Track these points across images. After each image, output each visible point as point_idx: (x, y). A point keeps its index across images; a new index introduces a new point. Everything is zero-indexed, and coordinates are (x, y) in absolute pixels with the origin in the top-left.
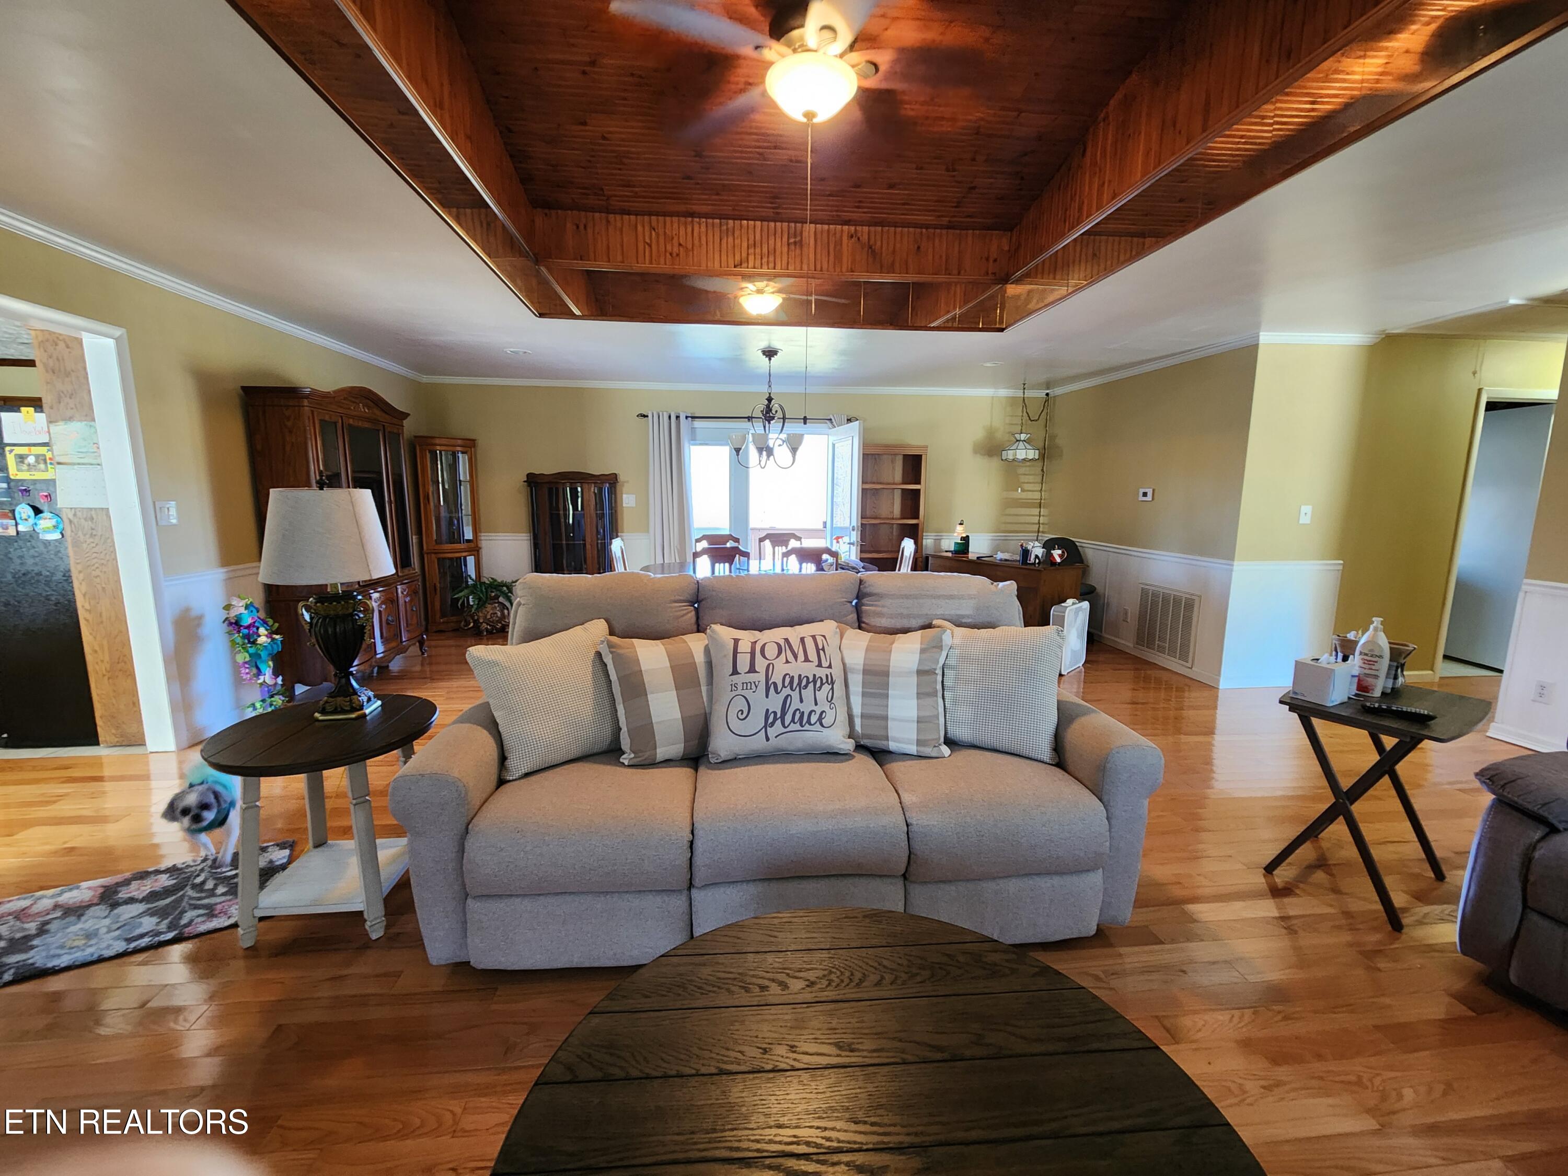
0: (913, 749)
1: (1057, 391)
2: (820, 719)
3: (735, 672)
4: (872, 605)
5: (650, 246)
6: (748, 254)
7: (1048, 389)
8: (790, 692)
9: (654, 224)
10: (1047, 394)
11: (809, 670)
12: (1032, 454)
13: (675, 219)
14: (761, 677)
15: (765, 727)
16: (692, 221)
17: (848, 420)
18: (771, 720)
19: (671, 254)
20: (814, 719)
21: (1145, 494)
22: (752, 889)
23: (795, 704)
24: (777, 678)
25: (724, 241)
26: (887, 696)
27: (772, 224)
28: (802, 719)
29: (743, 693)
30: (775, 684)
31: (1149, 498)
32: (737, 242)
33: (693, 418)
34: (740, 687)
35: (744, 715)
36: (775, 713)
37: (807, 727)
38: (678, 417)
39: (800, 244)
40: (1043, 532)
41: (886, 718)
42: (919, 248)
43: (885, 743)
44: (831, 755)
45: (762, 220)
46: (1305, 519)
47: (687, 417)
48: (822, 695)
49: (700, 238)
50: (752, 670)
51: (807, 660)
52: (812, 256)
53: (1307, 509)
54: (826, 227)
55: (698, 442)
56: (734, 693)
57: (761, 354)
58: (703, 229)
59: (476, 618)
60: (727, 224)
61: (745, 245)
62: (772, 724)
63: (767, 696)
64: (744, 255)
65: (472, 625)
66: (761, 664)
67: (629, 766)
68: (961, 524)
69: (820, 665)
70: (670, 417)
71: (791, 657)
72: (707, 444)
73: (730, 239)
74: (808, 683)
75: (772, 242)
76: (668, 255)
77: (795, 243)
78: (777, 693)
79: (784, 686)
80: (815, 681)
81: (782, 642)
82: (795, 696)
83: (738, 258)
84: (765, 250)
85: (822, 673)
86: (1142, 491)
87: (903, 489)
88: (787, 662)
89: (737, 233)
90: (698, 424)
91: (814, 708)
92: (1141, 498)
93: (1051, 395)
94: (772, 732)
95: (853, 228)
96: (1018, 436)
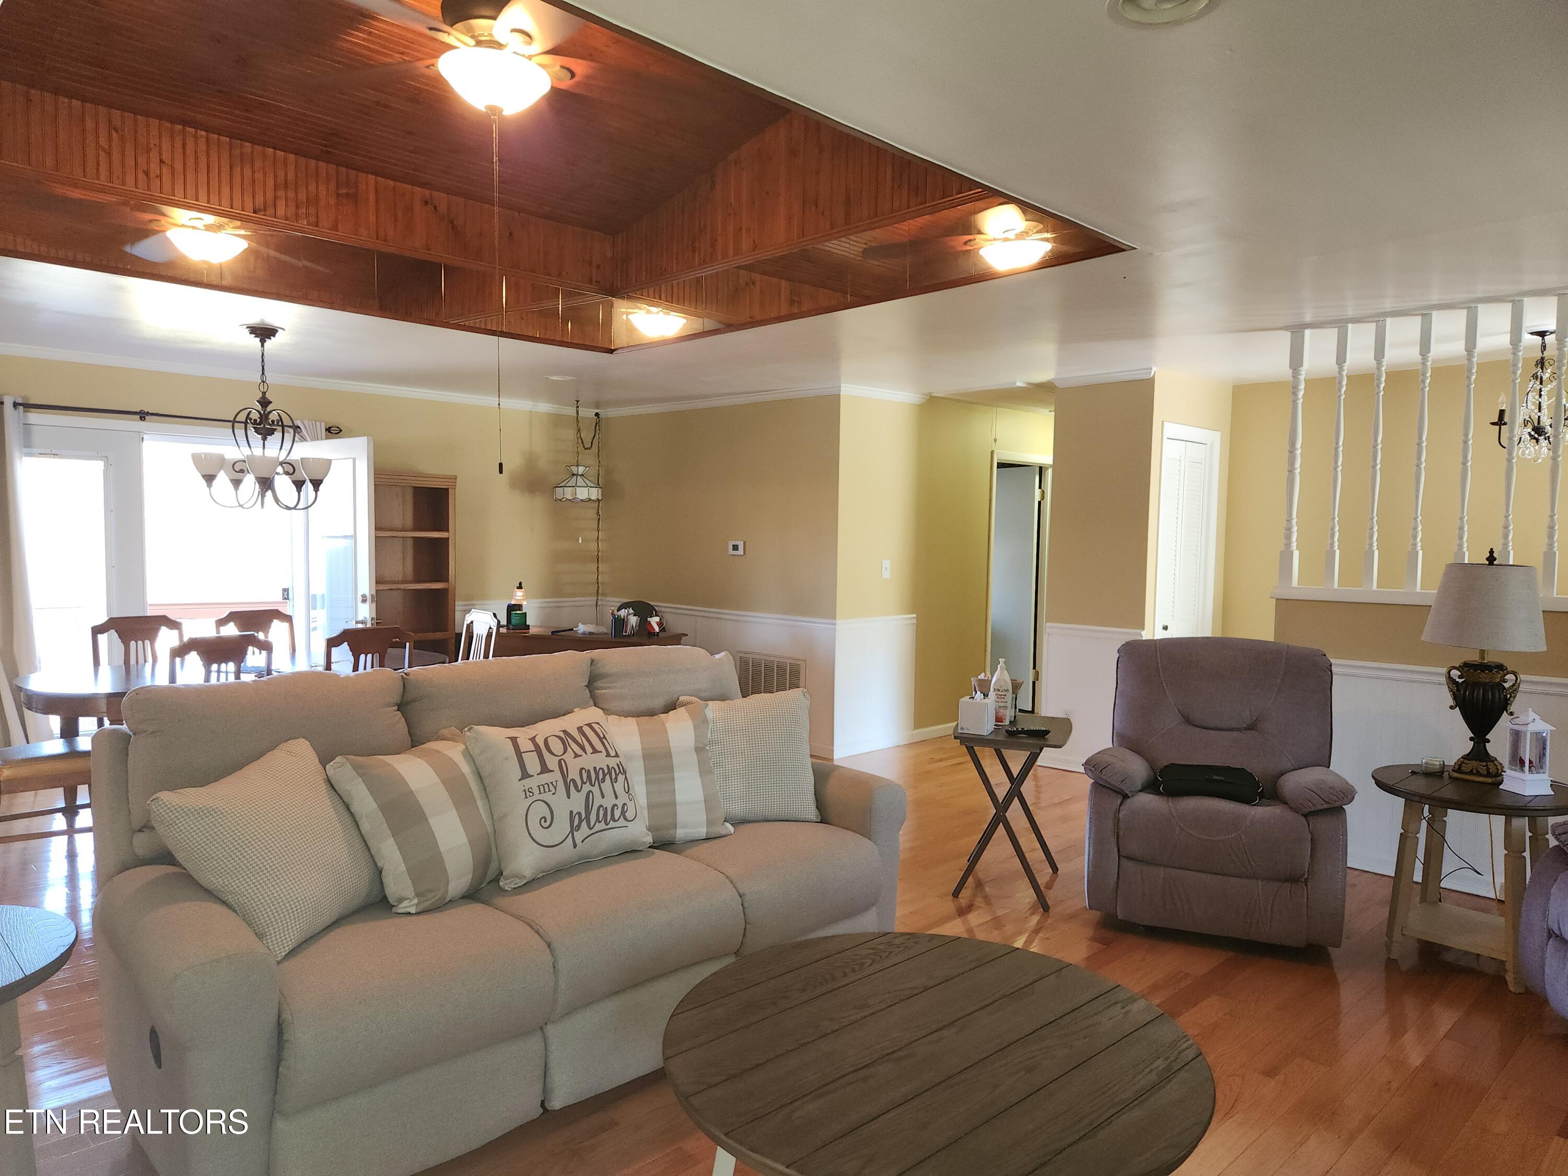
0: (702, 831)
1: (610, 412)
2: (623, 813)
3: (525, 775)
4: (609, 688)
5: (109, 154)
6: (276, 198)
7: (598, 407)
8: (591, 788)
9: (117, 122)
10: (597, 415)
11: (601, 761)
12: (595, 494)
13: (154, 122)
14: (556, 776)
15: (572, 832)
16: (184, 132)
17: (328, 430)
18: (576, 823)
19: (147, 173)
20: (617, 813)
21: (735, 548)
23: (598, 801)
24: (573, 774)
25: (237, 170)
26: (673, 779)
27: (313, 163)
28: (607, 816)
29: (541, 797)
30: (573, 780)
31: (741, 552)
32: (259, 176)
33: (26, 406)
34: (536, 791)
35: (547, 822)
36: (579, 814)
37: (612, 824)
39: (354, 197)
41: (673, 804)
42: (511, 234)
43: (672, 832)
44: (630, 852)
45: (297, 153)
46: (886, 575)
47: (16, 406)
48: (619, 786)
49: (196, 158)
50: (545, 769)
51: (595, 751)
52: (372, 219)
53: (889, 563)
54: (391, 183)
56: (530, 800)
57: (247, 331)
58: (202, 146)
60: (242, 147)
61: (270, 183)
62: (579, 827)
63: (569, 797)
64: (270, 195)
66: (552, 762)
67: (417, 914)
68: (522, 587)
69: (608, 755)
71: (578, 751)
73: (248, 172)
74: (604, 775)
75: (312, 187)
76: (141, 176)
77: (347, 195)
78: (579, 791)
79: (583, 783)
80: (610, 773)
81: (562, 734)
82: (596, 790)
83: (260, 200)
84: (303, 196)
85: (613, 762)
86: (731, 544)
87: (414, 538)
88: (576, 756)
89: (258, 164)
90: (36, 416)
91: (616, 802)
92: (731, 552)
93: (602, 415)
94: (579, 836)
95: (427, 192)
96: (574, 469)
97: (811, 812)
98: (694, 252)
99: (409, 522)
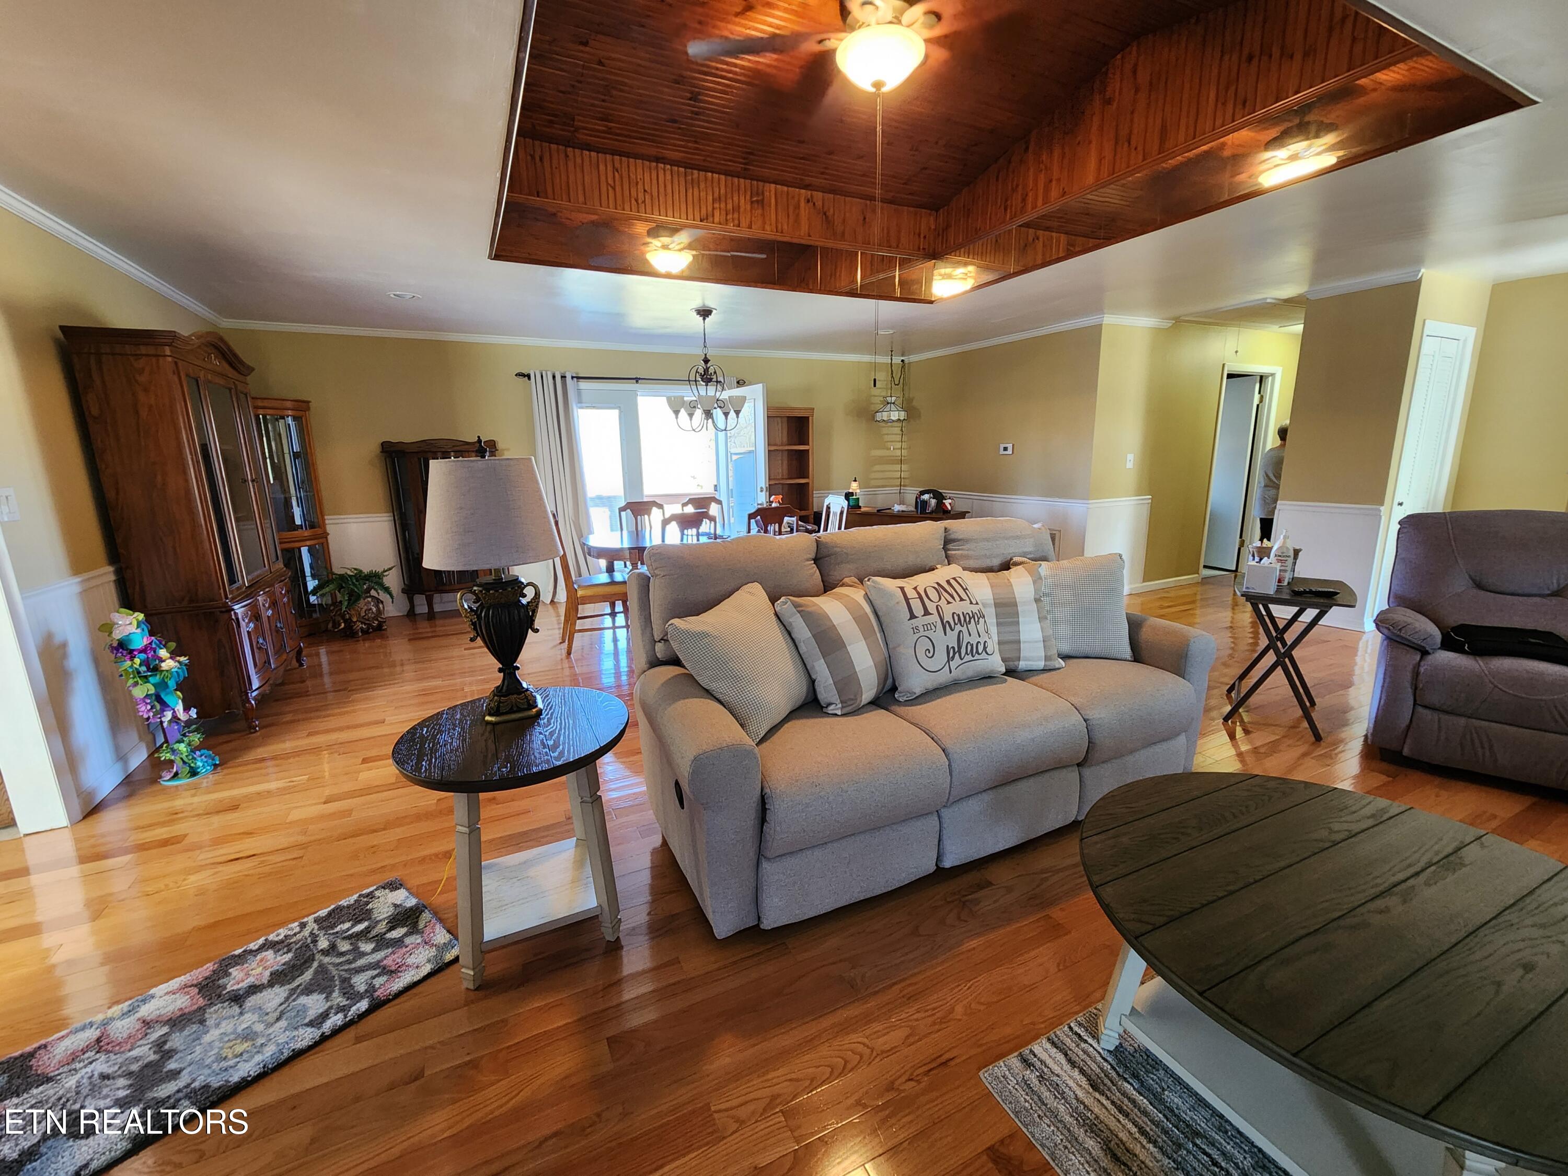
0: (1041, 664)
1: (913, 358)
2: (985, 648)
3: (913, 617)
4: (958, 550)
5: (614, 189)
6: (713, 208)
7: (903, 355)
8: (961, 628)
9: (617, 164)
10: (903, 361)
11: (965, 607)
12: (903, 415)
13: (639, 162)
14: (935, 618)
15: (948, 661)
16: (657, 167)
17: (738, 382)
18: (951, 655)
19: (636, 200)
20: (981, 649)
21: (1005, 449)
22: (986, 797)
23: (966, 639)
24: (948, 618)
25: (690, 194)
26: (1018, 623)
27: (736, 180)
28: (973, 651)
29: (926, 633)
30: (948, 622)
31: (1009, 452)
32: (703, 194)
33: (578, 378)
34: (921, 629)
35: (931, 653)
36: (953, 648)
37: (977, 657)
38: (563, 377)
39: (761, 203)
40: (905, 486)
41: (1019, 642)
42: (865, 219)
43: (1016, 663)
44: (987, 678)
45: (726, 174)
46: (1130, 465)
47: (573, 377)
48: (981, 627)
49: (665, 186)
50: (927, 613)
51: (962, 600)
52: (773, 217)
53: (1130, 457)
54: (785, 188)
55: (584, 405)
56: (917, 635)
57: (695, 314)
58: (669, 177)
59: (347, 616)
60: (692, 174)
61: (710, 198)
62: (953, 658)
63: (945, 635)
64: (710, 209)
65: (343, 625)
66: (931, 607)
67: (842, 715)
68: (855, 481)
69: (971, 603)
70: (554, 377)
71: (950, 599)
72: (594, 407)
73: (696, 190)
74: (970, 619)
75: (736, 198)
76: (633, 201)
77: (757, 201)
78: (952, 630)
79: (955, 624)
80: (974, 617)
81: (936, 586)
82: (964, 629)
83: (704, 212)
84: (730, 206)
85: (975, 609)
86: (1002, 446)
87: (788, 450)
88: (949, 603)
89: (702, 185)
90: (583, 385)
91: (979, 640)
92: (1002, 452)
93: (906, 361)
94: (953, 664)
95: (809, 193)
96: (889, 399)
97: (1127, 652)
98: (1006, 209)
99: (785, 439)
